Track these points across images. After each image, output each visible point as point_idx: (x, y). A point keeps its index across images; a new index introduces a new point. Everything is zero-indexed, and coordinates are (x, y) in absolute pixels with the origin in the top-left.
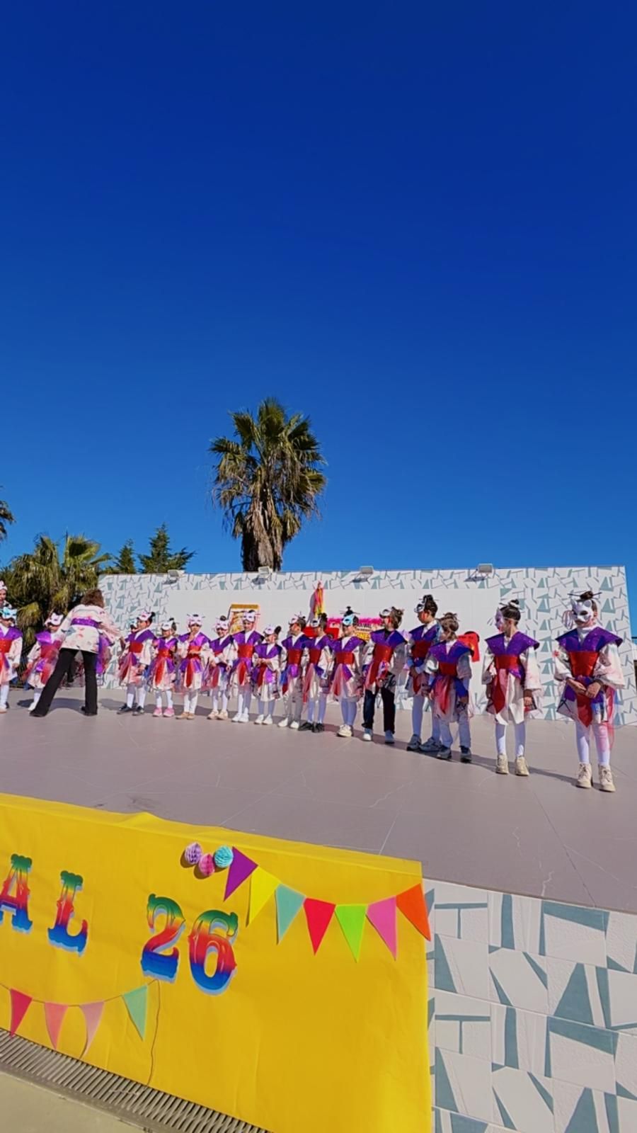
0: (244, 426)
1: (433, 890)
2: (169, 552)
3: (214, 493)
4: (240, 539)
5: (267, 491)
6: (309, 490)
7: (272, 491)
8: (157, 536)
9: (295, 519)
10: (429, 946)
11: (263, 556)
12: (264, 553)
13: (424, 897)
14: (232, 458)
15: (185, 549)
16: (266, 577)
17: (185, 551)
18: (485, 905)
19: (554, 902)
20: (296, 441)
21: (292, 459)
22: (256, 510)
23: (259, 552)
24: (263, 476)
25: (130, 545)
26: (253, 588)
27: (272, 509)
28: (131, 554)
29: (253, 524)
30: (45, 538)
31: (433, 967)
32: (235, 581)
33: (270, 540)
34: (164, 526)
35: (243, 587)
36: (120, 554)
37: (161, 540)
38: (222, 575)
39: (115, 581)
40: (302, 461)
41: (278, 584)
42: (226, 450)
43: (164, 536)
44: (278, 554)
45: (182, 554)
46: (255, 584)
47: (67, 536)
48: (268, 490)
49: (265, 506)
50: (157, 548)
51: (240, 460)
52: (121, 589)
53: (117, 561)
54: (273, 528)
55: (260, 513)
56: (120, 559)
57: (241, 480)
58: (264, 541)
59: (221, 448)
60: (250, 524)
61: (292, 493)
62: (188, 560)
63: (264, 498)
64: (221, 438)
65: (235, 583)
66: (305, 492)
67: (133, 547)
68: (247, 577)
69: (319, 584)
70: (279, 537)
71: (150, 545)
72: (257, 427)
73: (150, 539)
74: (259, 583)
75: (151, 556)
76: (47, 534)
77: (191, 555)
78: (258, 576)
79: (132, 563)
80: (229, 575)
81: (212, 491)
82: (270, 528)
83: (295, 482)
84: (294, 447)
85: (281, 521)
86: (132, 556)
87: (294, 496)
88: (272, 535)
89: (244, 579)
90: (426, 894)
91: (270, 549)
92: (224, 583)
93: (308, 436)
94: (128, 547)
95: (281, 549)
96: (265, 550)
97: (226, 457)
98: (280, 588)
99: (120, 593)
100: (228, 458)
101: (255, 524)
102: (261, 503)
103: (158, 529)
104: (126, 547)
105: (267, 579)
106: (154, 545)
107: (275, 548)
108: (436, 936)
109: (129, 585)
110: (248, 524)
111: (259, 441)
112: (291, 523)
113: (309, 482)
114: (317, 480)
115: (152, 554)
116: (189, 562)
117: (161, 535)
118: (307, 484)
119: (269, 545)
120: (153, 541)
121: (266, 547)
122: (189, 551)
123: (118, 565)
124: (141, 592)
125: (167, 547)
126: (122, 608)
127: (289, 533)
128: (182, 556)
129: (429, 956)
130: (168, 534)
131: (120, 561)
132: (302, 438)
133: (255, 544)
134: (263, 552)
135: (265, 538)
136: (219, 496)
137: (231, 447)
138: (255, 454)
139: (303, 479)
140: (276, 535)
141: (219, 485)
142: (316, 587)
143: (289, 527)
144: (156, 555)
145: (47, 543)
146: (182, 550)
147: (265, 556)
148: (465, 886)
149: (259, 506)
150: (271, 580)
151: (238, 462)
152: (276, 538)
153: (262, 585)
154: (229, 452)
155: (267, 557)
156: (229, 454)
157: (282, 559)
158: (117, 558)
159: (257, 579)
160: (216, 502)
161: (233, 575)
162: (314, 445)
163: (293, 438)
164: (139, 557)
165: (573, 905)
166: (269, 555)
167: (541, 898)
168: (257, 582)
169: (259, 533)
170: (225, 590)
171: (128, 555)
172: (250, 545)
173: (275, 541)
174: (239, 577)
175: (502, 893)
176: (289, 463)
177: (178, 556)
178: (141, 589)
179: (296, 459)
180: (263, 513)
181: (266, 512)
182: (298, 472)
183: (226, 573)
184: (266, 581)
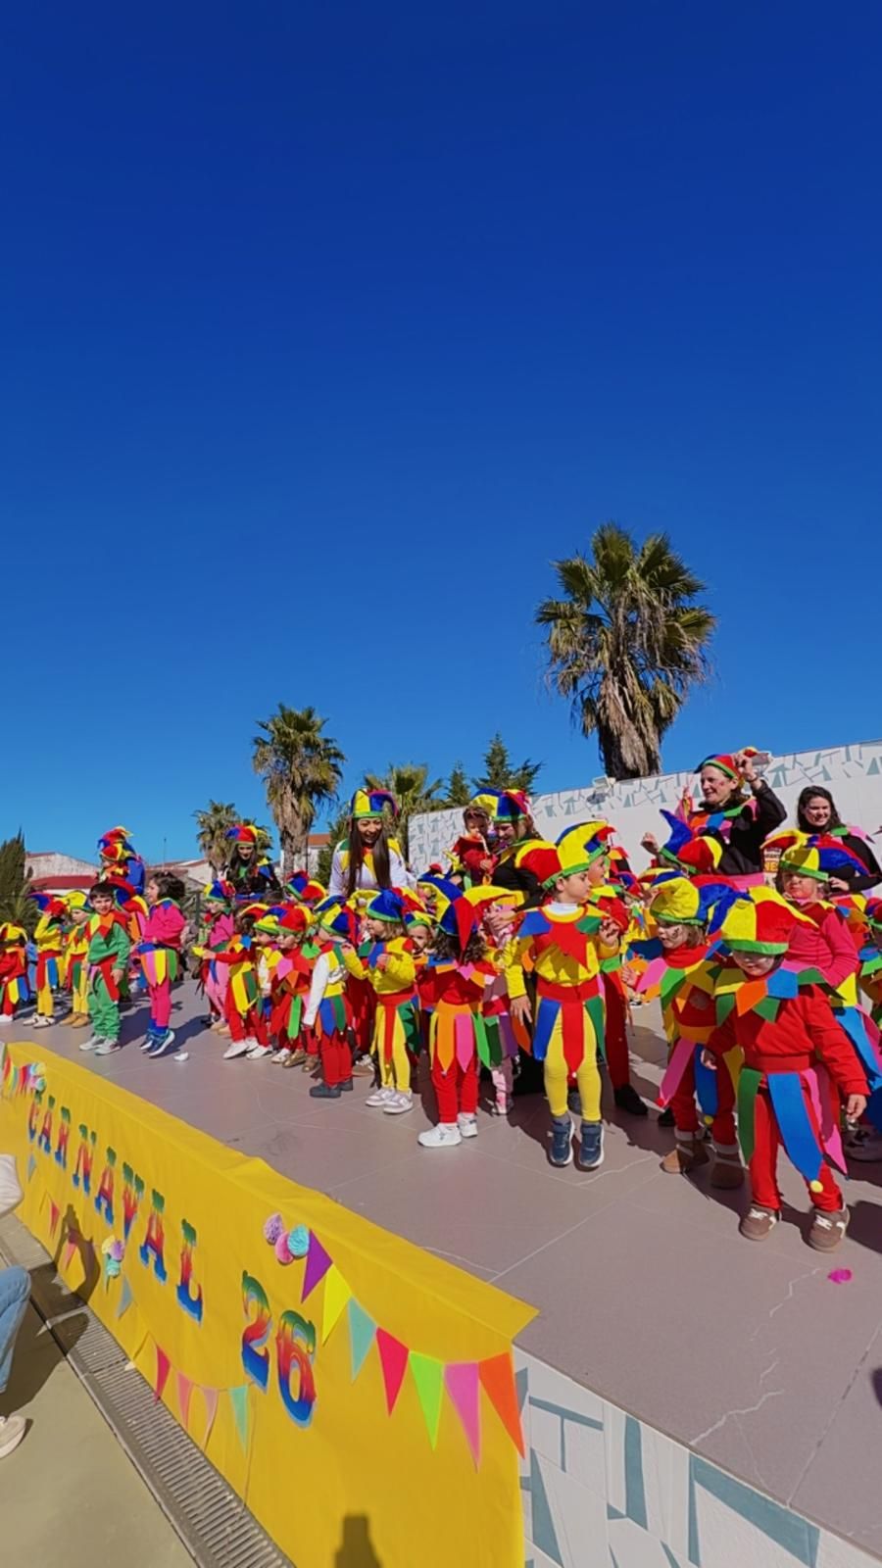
0: (574, 578)
1: (526, 1370)
2: (510, 768)
3: (547, 679)
4: (594, 735)
5: (622, 660)
6: (685, 643)
7: (632, 658)
8: (490, 751)
9: (670, 691)
10: (523, 1469)
11: (630, 755)
12: (631, 752)
13: (514, 1377)
14: (566, 625)
15: (528, 761)
16: (606, 791)
17: (529, 764)
18: (598, 1426)
19: (713, 1464)
20: (652, 576)
21: (650, 604)
22: (610, 691)
23: (623, 751)
24: (610, 640)
25: (460, 768)
26: (589, 809)
27: (633, 684)
28: (463, 779)
29: (608, 711)
30: (369, 777)
31: (530, 1505)
32: (565, 802)
33: (637, 729)
34: (497, 735)
35: (576, 810)
36: (449, 782)
37: (498, 755)
38: (547, 796)
39: (425, 822)
40: (666, 604)
41: (624, 799)
42: (555, 616)
43: (499, 749)
44: (652, 748)
45: (524, 769)
46: (593, 803)
47: (392, 768)
48: (625, 658)
49: (623, 682)
50: (495, 767)
51: (576, 626)
52: (433, 830)
53: (447, 791)
54: (639, 711)
55: (617, 693)
56: (450, 787)
57: (583, 653)
58: (627, 733)
59: (549, 616)
60: (605, 712)
61: (658, 653)
62: (535, 776)
63: (618, 671)
64: (547, 600)
65: (565, 806)
66: (681, 648)
67: (465, 770)
68: (580, 795)
69: (685, 791)
70: (650, 723)
71: (485, 764)
72: (593, 571)
73: (485, 755)
74: (598, 802)
75: (488, 778)
76: (371, 771)
77: (537, 768)
78: (595, 792)
79: (466, 791)
80: (556, 795)
81: (545, 678)
82: (635, 713)
83: (660, 636)
84: (651, 585)
85: (650, 699)
86: (464, 782)
87: (661, 659)
88: (638, 721)
89: (576, 798)
90: (517, 1374)
91: (639, 743)
92: (552, 806)
93: (670, 564)
94: (458, 772)
95: (656, 740)
96: (631, 746)
97: (556, 626)
98: (627, 804)
99: (433, 836)
100: (559, 626)
101: (611, 710)
102: (616, 679)
103: (491, 741)
104: (455, 772)
105: (607, 794)
106: (491, 764)
107: (647, 740)
108: (532, 1451)
109: (441, 825)
110: (602, 712)
111: (601, 593)
112: (665, 698)
113: (682, 631)
114: (697, 624)
115: (489, 774)
116: (537, 778)
117: (497, 748)
118: (681, 636)
119: (636, 737)
120: (488, 757)
121: (633, 741)
122: (533, 763)
123: (450, 796)
124: (455, 832)
125: (507, 763)
126: (437, 854)
127: (663, 713)
128: (526, 772)
129: (525, 1484)
130: (504, 746)
131: (451, 791)
132: (660, 568)
133: (616, 739)
134: (628, 749)
135: (629, 728)
136: (555, 681)
137: (562, 609)
138: (596, 610)
139: (671, 629)
140: (644, 721)
141: (555, 667)
142: (681, 797)
143: (662, 704)
144: (493, 776)
145: (372, 781)
146: (526, 763)
147: (633, 755)
148: (569, 1379)
149: (613, 683)
150: (613, 795)
151: (573, 629)
152: (646, 726)
153: (602, 804)
154: (560, 617)
155: (636, 755)
156: (559, 621)
157: (658, 753)
158: (447, 788)
159: (594, 796)
160: (553, 690)
161: (562, 794)
162: (681, 575)
163: (648, 572)
164: (474, 781)
165: (746, 1484)
166: (639, 752)
167: (690, 1447)
168: (595, 800)
169: (617, 724)
170: (554, 817)
171: (460, 782)
172: (609, 742)
173: (645, 731)
174: (569, 797)
175: (625, 1413)
176: (646, 612)
177: (521, 772)
178: (455, 828)
179: (656, 603)
180: (621, 693)
181: (625, 689)
182: (662, 619)
183: (552, 793)
184: (607, 798)
